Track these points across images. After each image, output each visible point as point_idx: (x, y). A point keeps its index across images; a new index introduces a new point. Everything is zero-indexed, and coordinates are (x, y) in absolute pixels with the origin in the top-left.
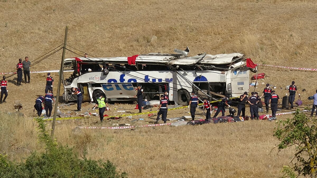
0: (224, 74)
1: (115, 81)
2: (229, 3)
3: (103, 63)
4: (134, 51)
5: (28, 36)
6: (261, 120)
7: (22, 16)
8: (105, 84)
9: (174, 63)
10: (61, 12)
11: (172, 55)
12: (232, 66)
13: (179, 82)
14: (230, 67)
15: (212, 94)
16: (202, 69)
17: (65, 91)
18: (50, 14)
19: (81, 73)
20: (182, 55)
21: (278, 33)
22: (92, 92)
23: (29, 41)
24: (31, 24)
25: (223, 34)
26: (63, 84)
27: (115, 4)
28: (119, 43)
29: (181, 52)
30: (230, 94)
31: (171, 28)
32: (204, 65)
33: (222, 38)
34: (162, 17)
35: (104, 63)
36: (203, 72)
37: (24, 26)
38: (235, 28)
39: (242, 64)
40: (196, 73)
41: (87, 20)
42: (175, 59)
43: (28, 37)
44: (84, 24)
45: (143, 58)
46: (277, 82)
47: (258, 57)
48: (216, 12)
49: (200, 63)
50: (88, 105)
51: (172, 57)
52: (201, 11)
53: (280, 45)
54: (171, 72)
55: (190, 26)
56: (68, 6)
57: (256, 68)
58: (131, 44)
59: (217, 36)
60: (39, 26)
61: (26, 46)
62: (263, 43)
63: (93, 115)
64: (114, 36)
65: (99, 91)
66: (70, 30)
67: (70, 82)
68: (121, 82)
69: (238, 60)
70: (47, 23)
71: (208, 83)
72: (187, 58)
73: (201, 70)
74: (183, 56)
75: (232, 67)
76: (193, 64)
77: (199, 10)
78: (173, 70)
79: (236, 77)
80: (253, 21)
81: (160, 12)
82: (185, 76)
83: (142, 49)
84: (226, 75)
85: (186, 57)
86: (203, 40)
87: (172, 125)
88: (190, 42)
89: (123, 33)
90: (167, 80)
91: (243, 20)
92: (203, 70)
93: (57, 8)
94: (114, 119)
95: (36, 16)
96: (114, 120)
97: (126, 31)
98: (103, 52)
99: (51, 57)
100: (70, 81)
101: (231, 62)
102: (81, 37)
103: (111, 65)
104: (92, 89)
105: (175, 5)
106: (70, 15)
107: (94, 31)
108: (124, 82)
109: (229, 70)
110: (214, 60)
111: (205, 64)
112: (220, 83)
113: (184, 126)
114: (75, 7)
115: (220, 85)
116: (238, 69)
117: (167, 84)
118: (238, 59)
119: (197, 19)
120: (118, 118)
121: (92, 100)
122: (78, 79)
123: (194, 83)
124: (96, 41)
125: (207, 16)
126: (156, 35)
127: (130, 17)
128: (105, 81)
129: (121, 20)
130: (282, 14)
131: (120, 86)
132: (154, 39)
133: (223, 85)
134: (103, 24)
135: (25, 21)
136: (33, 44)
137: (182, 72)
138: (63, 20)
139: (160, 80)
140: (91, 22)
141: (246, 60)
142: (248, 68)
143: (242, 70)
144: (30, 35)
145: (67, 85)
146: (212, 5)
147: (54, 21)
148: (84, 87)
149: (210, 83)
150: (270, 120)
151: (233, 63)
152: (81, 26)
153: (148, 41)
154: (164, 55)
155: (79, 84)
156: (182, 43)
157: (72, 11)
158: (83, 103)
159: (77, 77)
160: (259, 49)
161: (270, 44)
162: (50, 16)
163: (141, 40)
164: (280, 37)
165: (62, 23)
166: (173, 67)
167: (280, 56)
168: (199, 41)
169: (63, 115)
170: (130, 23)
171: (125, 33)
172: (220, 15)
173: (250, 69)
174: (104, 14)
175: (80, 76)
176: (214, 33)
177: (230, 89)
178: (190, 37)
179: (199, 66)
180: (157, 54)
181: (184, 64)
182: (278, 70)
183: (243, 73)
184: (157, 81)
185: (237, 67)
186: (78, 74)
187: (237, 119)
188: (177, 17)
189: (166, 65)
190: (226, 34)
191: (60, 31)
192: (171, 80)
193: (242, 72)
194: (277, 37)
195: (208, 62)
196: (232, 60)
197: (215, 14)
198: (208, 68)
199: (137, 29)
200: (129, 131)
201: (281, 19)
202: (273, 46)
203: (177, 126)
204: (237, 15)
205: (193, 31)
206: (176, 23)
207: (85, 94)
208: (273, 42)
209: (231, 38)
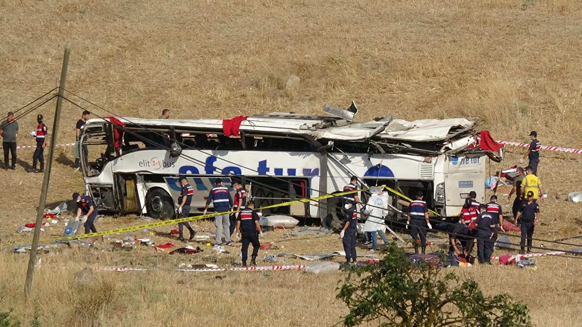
0: (431, 163)
1: (194, 170)
2: (464, 10)
3: (170, 131)
4: (247, 107)
5: (20, 66)
6: (501, 265)
7: (10, 24)
8: (174, 175)
9: (323, 136)
10: (96, 18)
11: (320, 118)
12: (447, 146)
13: (332, 177)
14: (444, 147)
15: (403, 206)
16: (382, 150)
17: (87, 188)
18: (71, 20)
19: (123, 150)
20: (342, 119)
21: (564, 78)
22: (145, 192)
23: (21, 78)
24: (29, 41)
25: (444, 75)
26: (83, 175)
27: (216, 3)
28: (216, 89)
29: (339, 111)
30: (442, 207)
31: (331, 60)
32: (388, 143)
33: (440, 84)
34: (314, 34)
35: (173, 130)
36: (384, 157)
37: (14, 46)
38: (470, 63)
39: (469, 144)
40: (369, 159)
41: (150, 37)
42: (324, 127)
43: (19, 70)
44: (144, 46)
45: (256, 124)
46: (551, 185)
47: (514, 127)
48: (433, 27)
49: (378, 136)
50: (135, 221)
51: (319, 122)
52: (401, 24)
53: (564, 104)
54: (315, 155)
55: (372, 57)
56: (113, 6)
57: (501, 151)
58: (242, 91)
59: (430, 80)
60: (46, 46)
61: (14, 89)
62: (527, 99)
63: (142, 242)
64: (206, 73)
65: (159, 191)
66: (112, 56)
67: (97, 169)
68: (207, 173)
69: (461, 134)
70: (64, 39)
71: (394, 180)
72: (353, 125)
73: (379, 152)
74: (344, 121)
75: (447, 149)
76: (364, 139)
77: (397, 23)
78: (320, 152)
79: (455, 169)
80: (510, 50)
81: (311, 25)
82: (346, 165)
83: (264, 103)
84: (433, 166)
85: (350, 123)
86: (400, 88)
87: (306, 270)
88: (370, 90)
89: (226, 67)
90: (306, 171)
91: (489, 47)
92: (384, 152)
93: (89, 7)
94: (184, 253)
95: (42, 24)
96: (183, 256)
97: (234, 63)
98: (180, 107)
99: (67, 115)
100: (98, 167)
101: (445, 136)
102: (134, 72)
103: (188, 135)
104: (145, 186)
105: (345, 9)
106: (116, 24)
107: (164, 60)
108: (215, 173)
109: (441, 154)
110: (409, 132)
111: (391, 141)
112: (419, 181)
113: (332, 273)
114: (129, 7)
115: (420, 185)
116: (461, 152)
117: (306, 181)
118: (461, 131)
119: (390, 42)
120: (194, 252)
121: (145, 211)
122: (114, 165)
123: (365, 180)
124: (168, 82)
125: (412, 35)
126: (298, 75)
127: (245, 33)
128: (174, 170)
129: (226, 38)
130: (575, 35)
131: (206, 181)
132: (292, 81)
133: (428, 187)
134: (184, 46)
135: (18, 34)
136: (30, 85)
137: (340, 157)
138: (100, 35)
139: (292, 171)
140: (160, 40)
141: (479, 133)
142: (483, 151)
143: (468, 156)
144: (24, 66)
145: (91, 177)
146: (426, 12)
147: (81, 36)
148: (128, 182)
149: (399, 180)
150: (521, 265)
151: (451, 140)
152: (137, 49)
153: (280, 86)
154: (302, 118)
155: (117, 176)
156: (353, 92)
157: (121, 17)
158: (125, 216)
159: (114, 158)
160: (518, 110)
161: (542, 101)
162: (71, 26)
163: (265, 82)
164: (566, 86)
165: (97, 42)
166: (319, 144)
167: (562, 127)
168: (391, 91)
169: (76, 240)
170: (244, 45)
171: (230, 68)
172: (441, 33)
173: (487, 153)
174: (189, 24)
175: (119, 158)
176: (424, 74)
177: (441, 197)
178: (372, 80)
179: (376, 143)
180: (288, 114)
181: (345, 138)
182: (557, 158)
183: (472, 163)
184: (285, 174)
185: (458, 149)
186: (115, 153)
187: (451, 262)
188: (347, 35)
189: (306, 141)
190: (448, 76)
191: (91, 58)
192: (316, 172)
193: (470, 160)
194: (558, 87)
195: (396, 135)
196: (449, 133)
197: (430, 31)
198: (396, 150)
199: (258, 60)
200: (211, 281)
201: (572, 48)
202: (549, 105)
203: (317, 272)
204: (478, 35)
205: (378, 67)
206: (343, 49)
207: (128, 196)
208: (550, 96)
209: (460, 84)
